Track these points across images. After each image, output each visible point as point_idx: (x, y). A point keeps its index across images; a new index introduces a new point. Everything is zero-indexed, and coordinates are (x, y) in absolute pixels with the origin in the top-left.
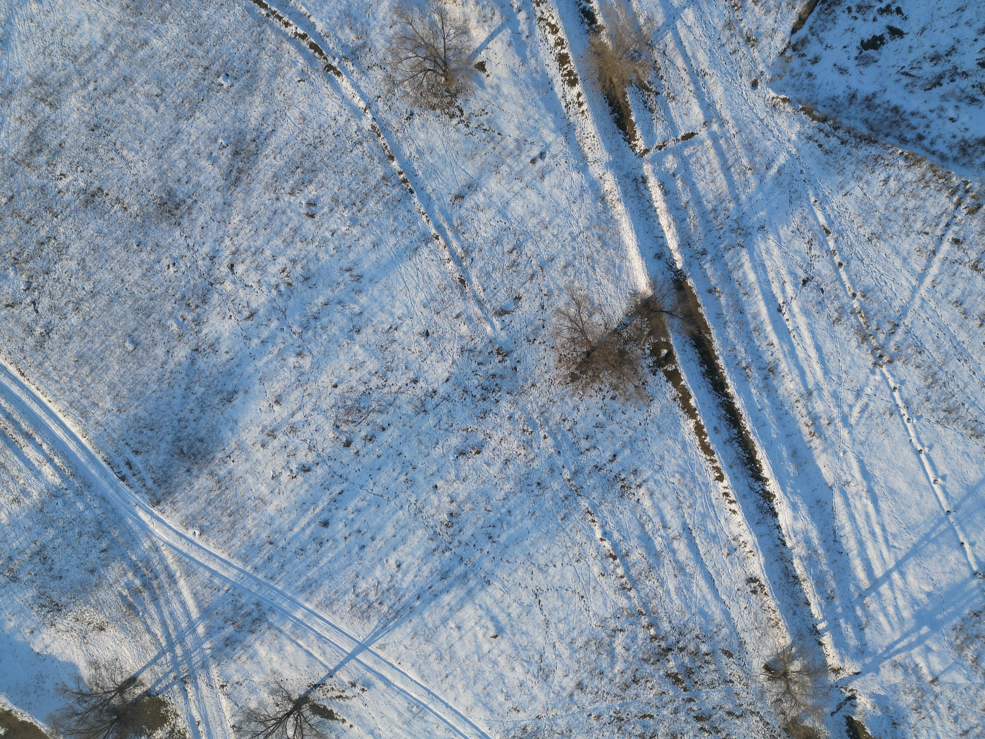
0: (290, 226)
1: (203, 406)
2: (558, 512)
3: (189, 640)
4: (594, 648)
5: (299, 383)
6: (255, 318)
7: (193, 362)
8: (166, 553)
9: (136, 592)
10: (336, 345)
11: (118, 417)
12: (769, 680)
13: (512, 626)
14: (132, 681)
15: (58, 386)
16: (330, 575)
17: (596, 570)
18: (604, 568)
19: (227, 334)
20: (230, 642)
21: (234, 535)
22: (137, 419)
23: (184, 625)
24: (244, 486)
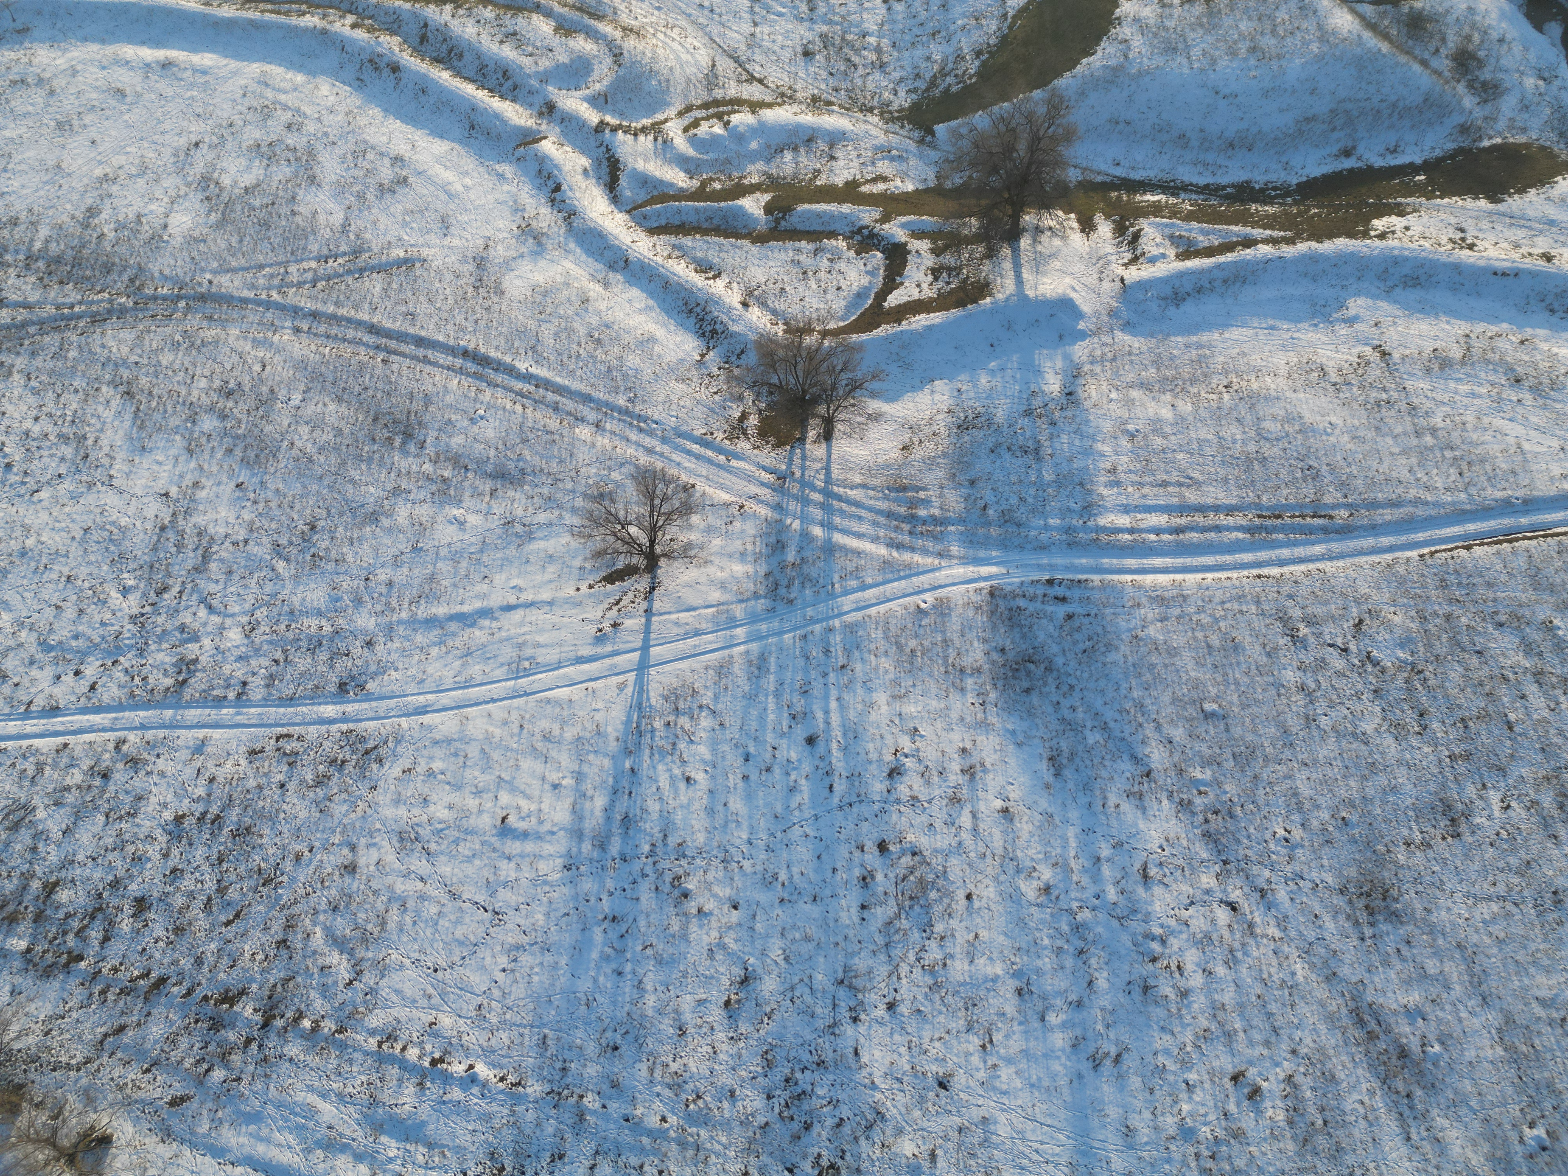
0: (1241, 1034)
1: (1069, 726)
2: (559, 1039)
3: (818, 513)
4: (369, 927)
5: (1009, 857)
6: (1139, 878)
7: (1136, 759)
8: (929, 560)
9: (913, 504)
10: (1024, 945)
11: (1129, 630)
12: (92, 1128)
13: (494, 850)
14: (827, 436)
15: (1217, 600)
16: (751, 698)
17: (446, 1021)
18: (436, 1035)
19: (1142, 825)
20: (778, 546)
21: (886, 637)
22: (1110, 647)
23: (837, 520)
24: (934, 691)
